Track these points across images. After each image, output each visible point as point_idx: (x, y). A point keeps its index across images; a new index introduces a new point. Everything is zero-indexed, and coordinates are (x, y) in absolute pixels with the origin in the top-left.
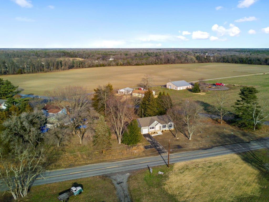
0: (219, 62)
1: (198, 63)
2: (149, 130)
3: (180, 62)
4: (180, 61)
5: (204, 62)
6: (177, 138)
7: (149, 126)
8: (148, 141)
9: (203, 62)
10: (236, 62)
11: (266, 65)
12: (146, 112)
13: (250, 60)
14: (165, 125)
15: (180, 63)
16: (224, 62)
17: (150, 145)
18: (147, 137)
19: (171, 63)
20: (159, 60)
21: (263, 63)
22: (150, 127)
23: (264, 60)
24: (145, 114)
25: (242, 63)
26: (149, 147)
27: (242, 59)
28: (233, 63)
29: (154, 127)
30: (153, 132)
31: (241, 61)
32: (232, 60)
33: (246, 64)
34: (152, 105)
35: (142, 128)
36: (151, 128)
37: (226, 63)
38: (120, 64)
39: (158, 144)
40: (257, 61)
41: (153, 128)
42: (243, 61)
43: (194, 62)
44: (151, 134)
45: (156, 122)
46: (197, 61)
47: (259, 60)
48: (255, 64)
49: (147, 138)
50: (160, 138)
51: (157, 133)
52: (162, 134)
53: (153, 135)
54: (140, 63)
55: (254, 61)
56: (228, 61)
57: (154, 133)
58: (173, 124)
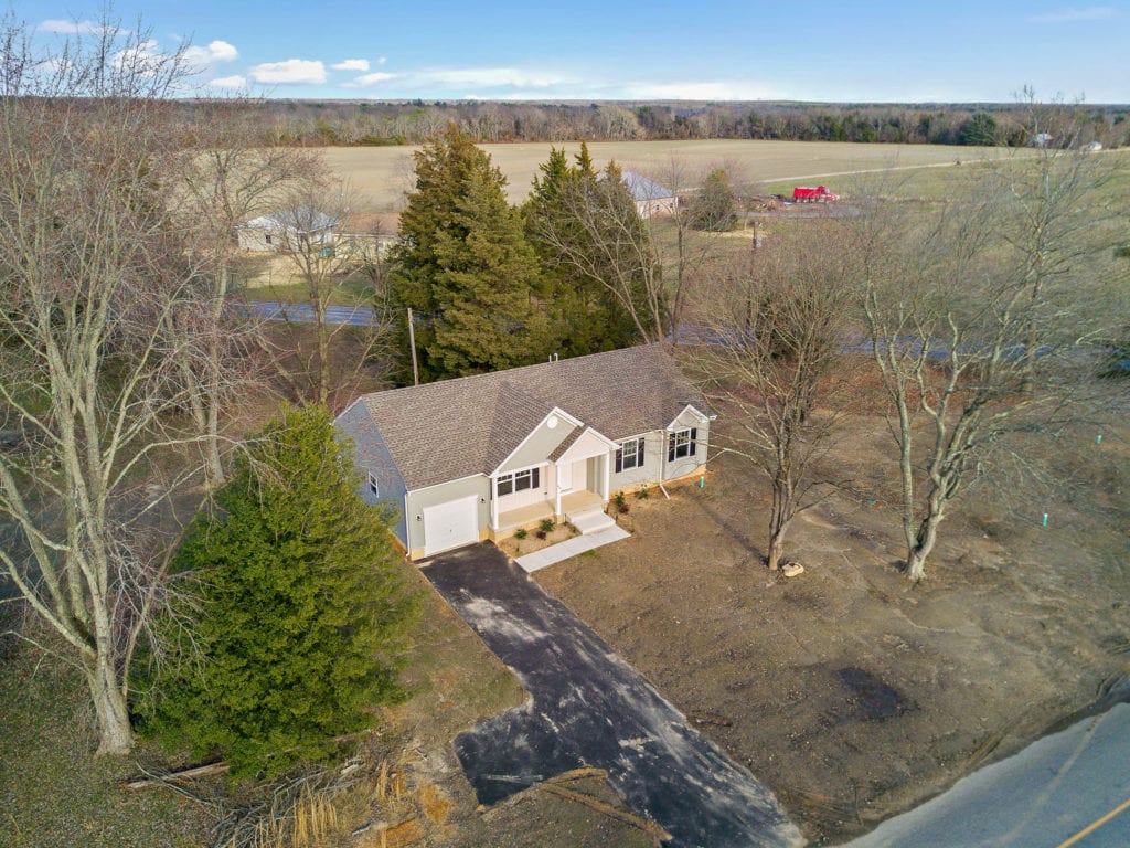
0: (732, 138)
1: (646, 139)
2: (485, 502)
3: (572, 137)
4: (570, 129)
5: (674, 134)
6: (791, 572)
7: (488, 472)
8: (497, 643)
9: (667, 138)
10: (805, 136)
11: (927, 143)
12: (445, 336)
13: (862, 126)
14: (636, 438)
15: (569, 138)
16: (753, 137)
17: (530, 703)
18: (477, 592)
19: (532, 140)
20: (475, 122)
21: (912, 134)
22: (495, 475)
23: (916, 122)
24: (432, 352)
25: (829, 140)
26: (521, 742)
27: (827, 119)
28: (791, 138)
29: (536, 471)
30: (531, 524)
31: (826, 128)
32: (788, 125)
33: (846, 140)
34: (492, 262)
35: (413, 498)
36: (504, 489)
37: (761, 138)
38: (282, 138)
39: (619, 676)
40: (890, 128)
41: (523, 484)
42: (831, 130)
43: (629, 134)
44: (518, 552)
45: (556, 421)
46: (642, 131)
47: (896, 124)
48: (882, 142)
49: (479, 606)
50: (616, 589)
51: (575, 531)
52: (628, 535)
53: (534, 561)
54: (384, 136)
55: (877, 126)
56: (771, 129)
57: (541, 536)
58: (703, 422)
